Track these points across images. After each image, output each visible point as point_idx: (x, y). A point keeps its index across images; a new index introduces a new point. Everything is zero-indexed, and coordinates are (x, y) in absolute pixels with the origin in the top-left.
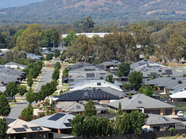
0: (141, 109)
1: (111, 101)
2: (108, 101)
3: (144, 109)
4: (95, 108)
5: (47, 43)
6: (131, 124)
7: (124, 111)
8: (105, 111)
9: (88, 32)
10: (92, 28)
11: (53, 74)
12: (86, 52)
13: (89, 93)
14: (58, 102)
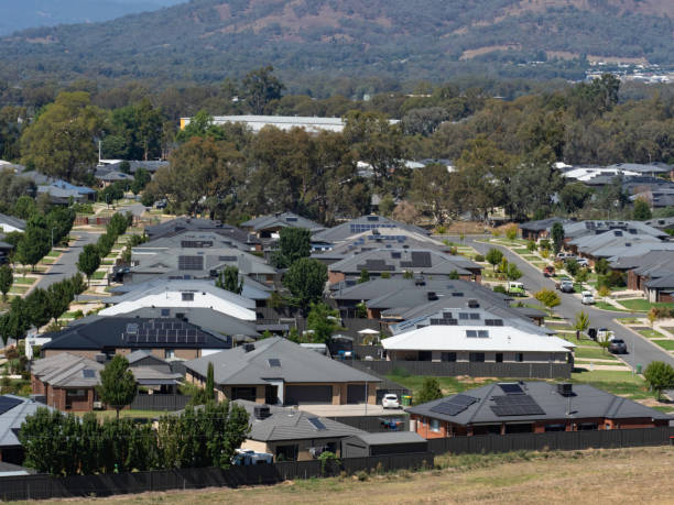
0: (274, 384)
1: (205, 353)
2: (195, 351)
3: (285, 382)
4: (132, 378)
5: (126, 145)
6: (202, 440)
7: (223, 387)
8: (171, 386)
9: (262, 114)
10: (276, 100)
11: (81, 256)
12: (212, 184)
13: (141, 326)
14: (47, 352)
